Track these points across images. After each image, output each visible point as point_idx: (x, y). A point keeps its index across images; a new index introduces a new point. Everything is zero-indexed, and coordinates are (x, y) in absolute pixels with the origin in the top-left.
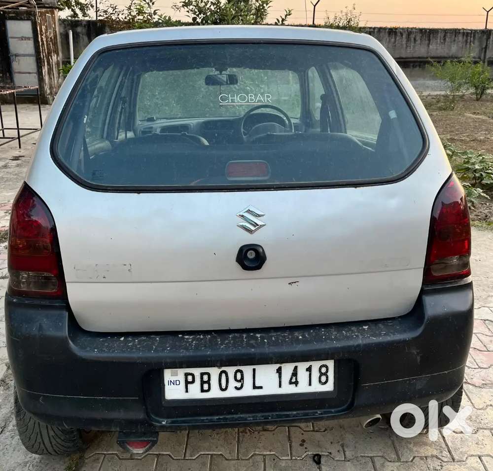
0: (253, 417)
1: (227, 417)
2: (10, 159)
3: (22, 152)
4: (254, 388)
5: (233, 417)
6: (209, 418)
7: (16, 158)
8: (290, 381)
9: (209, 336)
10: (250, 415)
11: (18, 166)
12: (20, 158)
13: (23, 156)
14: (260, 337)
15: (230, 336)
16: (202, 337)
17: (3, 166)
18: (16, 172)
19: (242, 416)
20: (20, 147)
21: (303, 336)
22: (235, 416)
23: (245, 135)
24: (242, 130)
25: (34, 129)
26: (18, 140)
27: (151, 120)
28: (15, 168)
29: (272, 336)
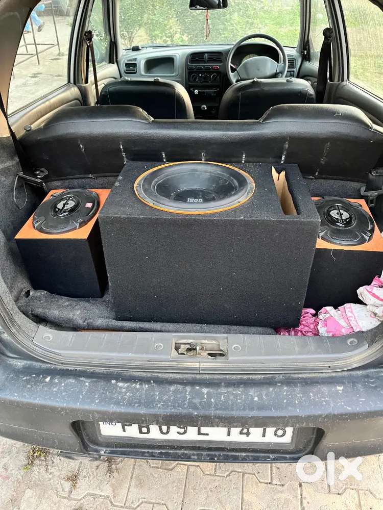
0: (198, 455)
1: (170, 452)
2: (30, 77)
3: (40, 69)
4: (198, 434)
5: (176, 453)
6: (150, 451)
7: (35, 76)
8: (241, 432)
9: (147, 386)
10: (195, 453)
11: (36, 83)
12: (38, 75)
13: (41, 73)
14: (207, 394)
15: (171, 389)
16: (138, 386)
17: (23, 84)
18: (33, 91)
19: (186, 452)
20: (39, 64)
21: (260, 397)
22: (178, 451)
23: (232, 72)
24: (230, 64)
25: (51, 44)
26: (36, 56)
27: (136, 49)
28: (33, 86)
29: (221, 394)
